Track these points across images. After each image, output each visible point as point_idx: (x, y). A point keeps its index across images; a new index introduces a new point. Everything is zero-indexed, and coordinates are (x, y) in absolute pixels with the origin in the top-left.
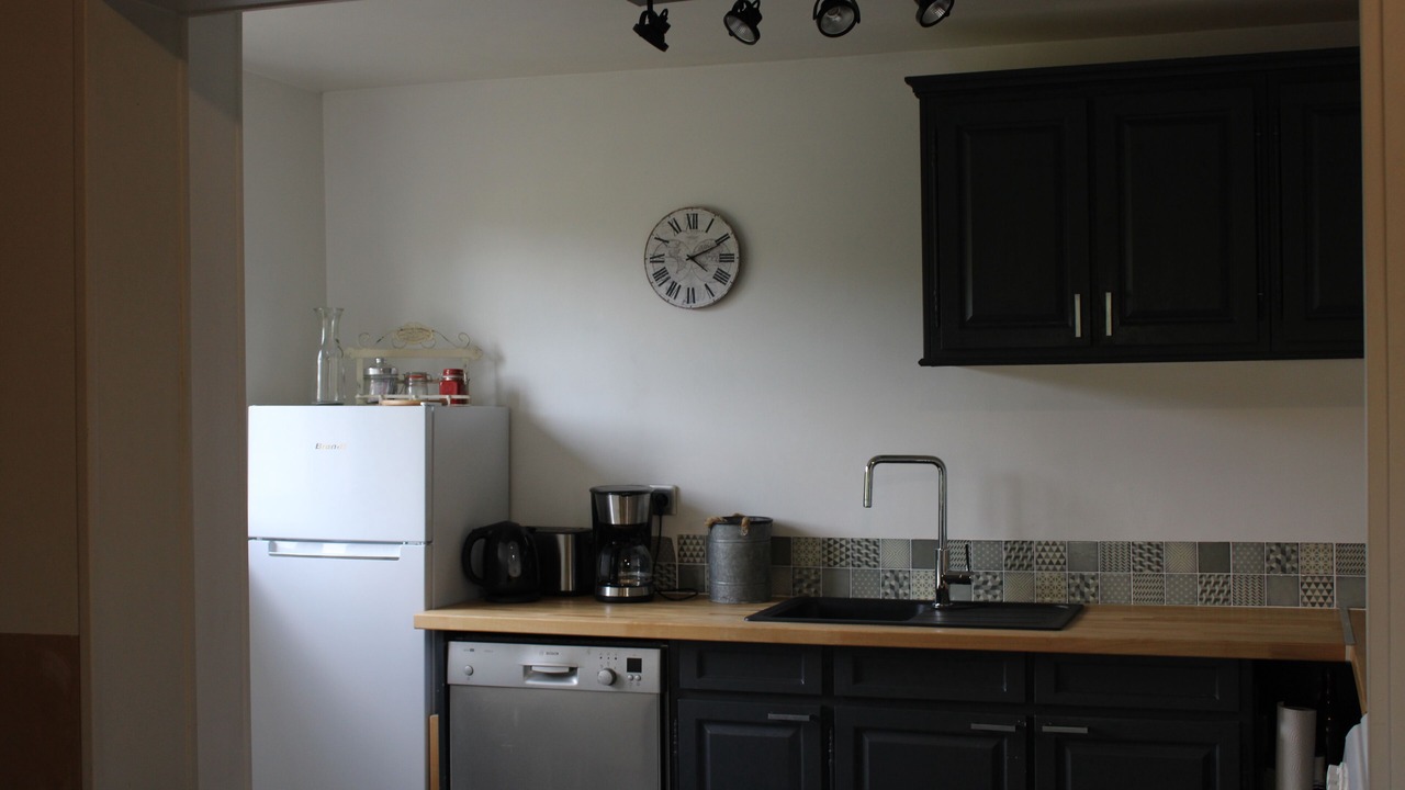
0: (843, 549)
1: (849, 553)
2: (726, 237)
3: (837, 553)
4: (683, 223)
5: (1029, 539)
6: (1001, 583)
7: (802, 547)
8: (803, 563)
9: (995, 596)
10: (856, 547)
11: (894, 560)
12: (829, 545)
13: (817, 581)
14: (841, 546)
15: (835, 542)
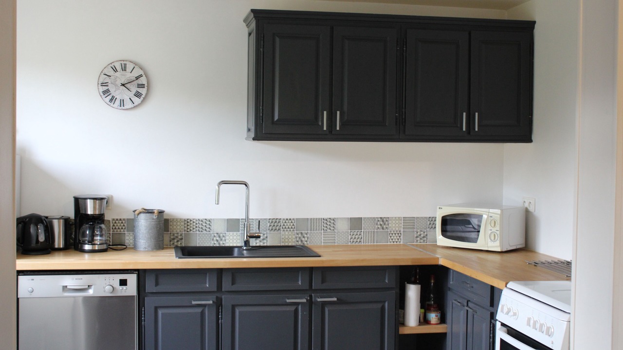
0: (194, 224)
1: (197, 225)
2: (141, 76)
3: (192, 225)
4: (119, 68)
5: (279, 218)
6: (267, 237)
7: (175, 223)
8: (175, 231)
9: (264, 243)
10: (201, 223)
11: (218, 228)
12: (187, 222)
13: (182, 239)
14: (194, 222)
15: (191, 221)
